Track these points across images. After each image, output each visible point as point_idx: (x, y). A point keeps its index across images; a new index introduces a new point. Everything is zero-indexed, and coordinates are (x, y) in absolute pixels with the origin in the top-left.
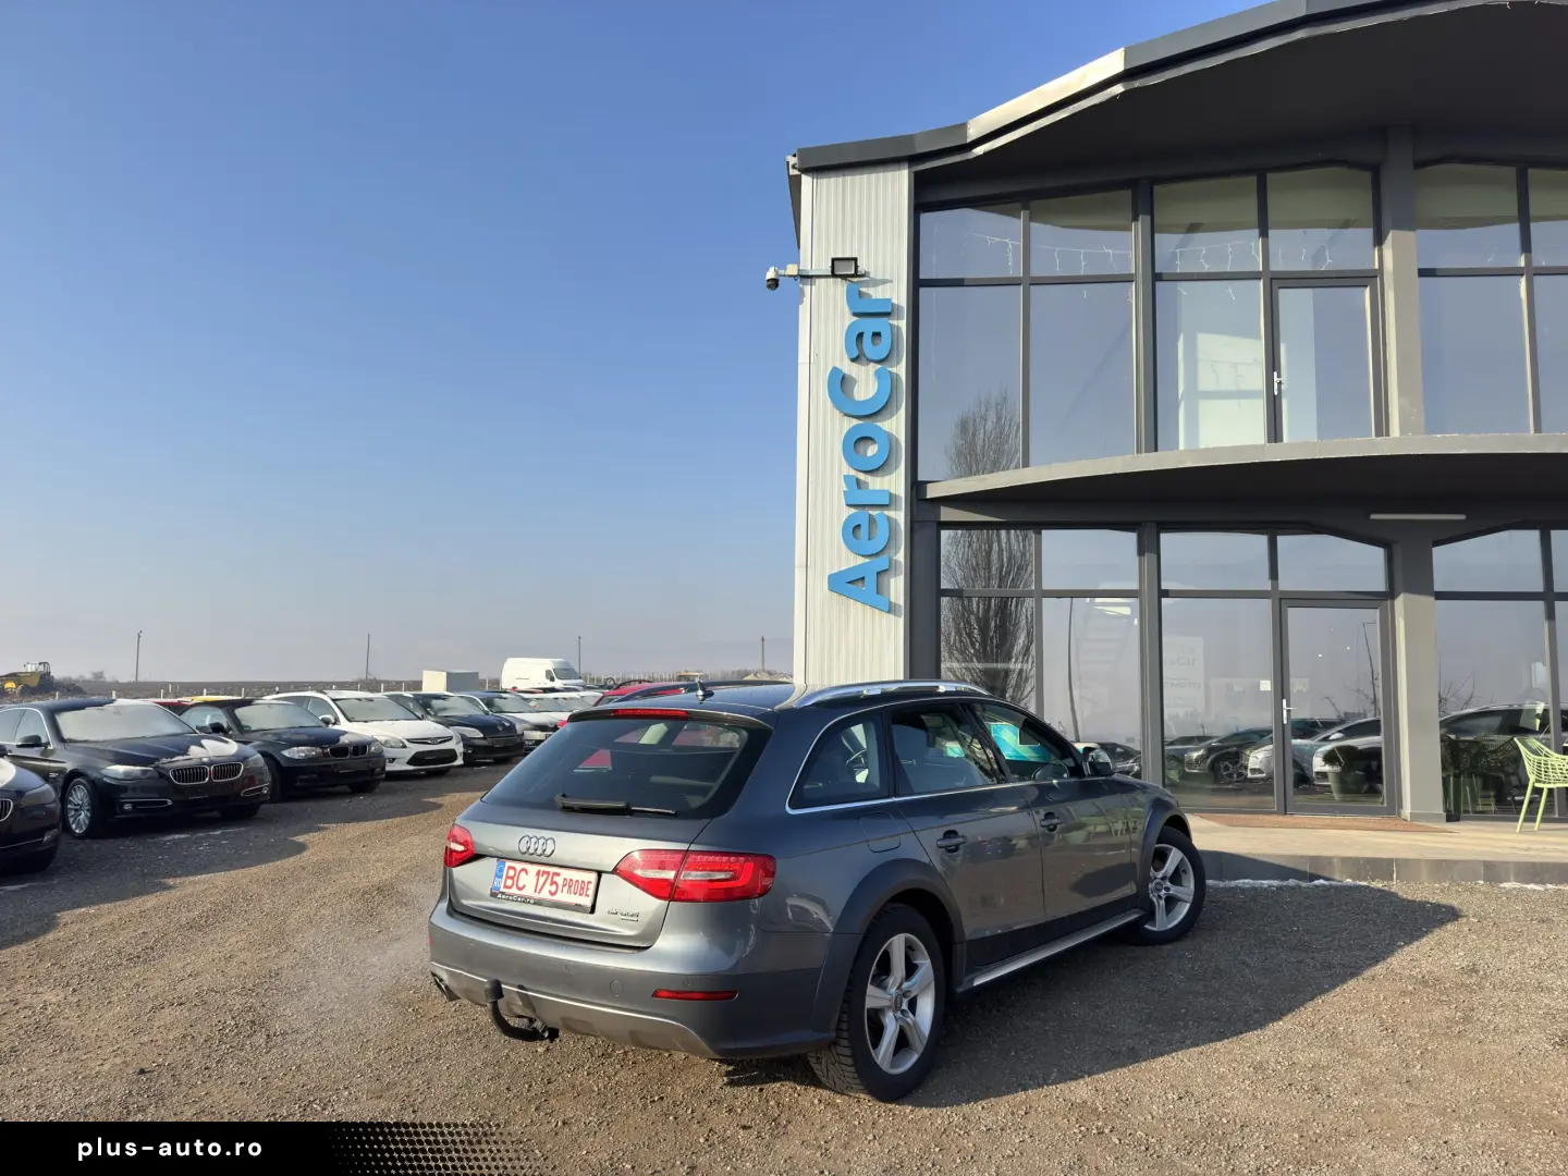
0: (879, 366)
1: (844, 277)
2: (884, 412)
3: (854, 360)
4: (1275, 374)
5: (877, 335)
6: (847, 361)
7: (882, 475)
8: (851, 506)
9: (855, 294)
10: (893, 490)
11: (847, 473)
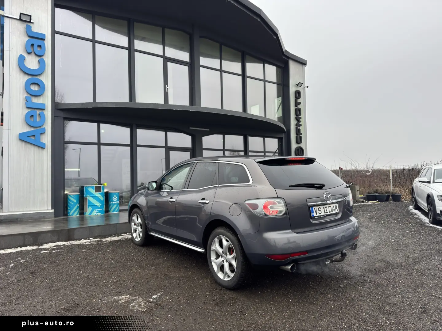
0: (40, 58)
1: (25, 21)
3: (29, 53)
5: (40, 46)
6: (27, 54)
7: (42, 98)
8: (28, 108)
9: (28, 29)
10: (46, 105)
11: (26, 95)
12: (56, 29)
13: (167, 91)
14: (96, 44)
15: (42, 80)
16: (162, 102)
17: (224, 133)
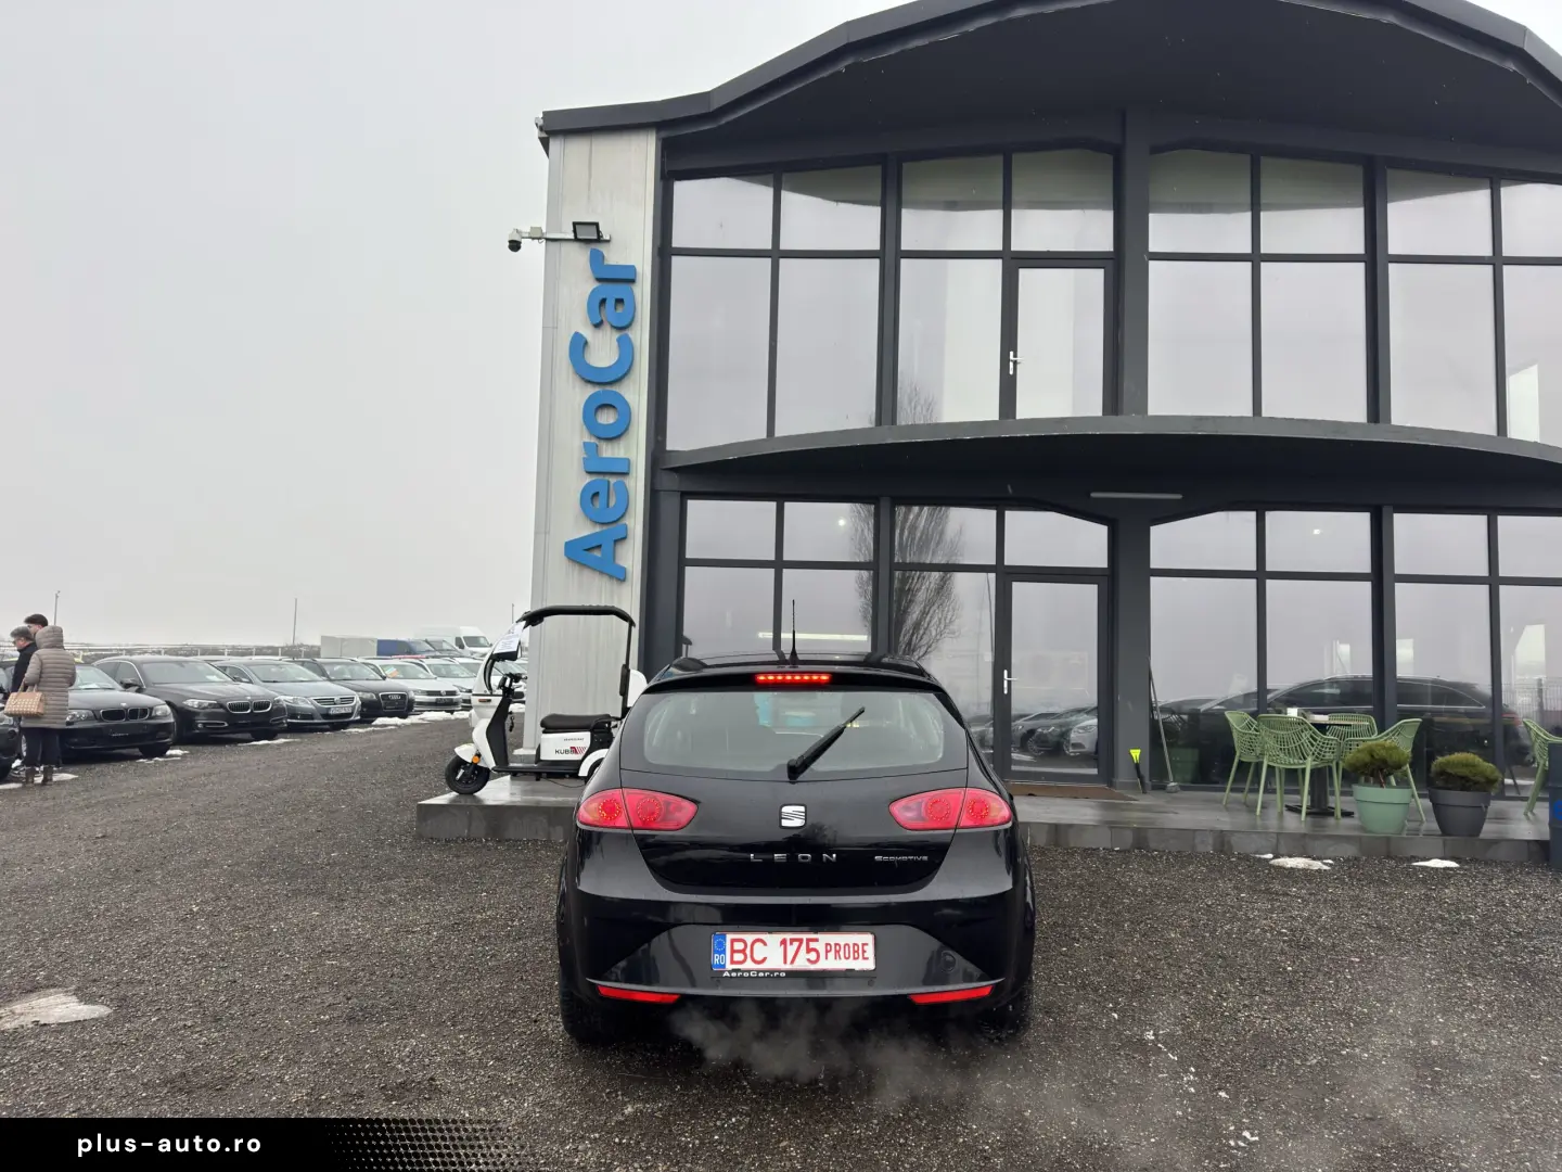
0: (623, 333)
1: (587, 241)
2: (626, 382)
3: (598, 325)
4: (1012, 353)
5: (619, 301)
6: (591, 328)
7: (622, 443)
8: (589, 473)
9: (597, 260)
10: (633, 458)
11: (587, 440)
12: (675, 244)
13: (1011, 373)
14: (782, 261)
15: (622, 393)
17: (1261, 507)
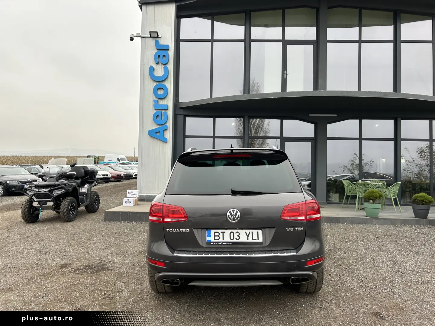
0: (165, 66)
1: (154, 37)
3: (157, 63)
4: (285, 71)
5: (164, 56)
7: (165, 100)
8: (155, 109)
9: (157, 43)
10: (169, 105)
11: (154, 99)
12: (181, 38)
13: (285, 77)
14: (214, 43)
15: (165, 84)
16: (279, 90)
17: (360, 118)
